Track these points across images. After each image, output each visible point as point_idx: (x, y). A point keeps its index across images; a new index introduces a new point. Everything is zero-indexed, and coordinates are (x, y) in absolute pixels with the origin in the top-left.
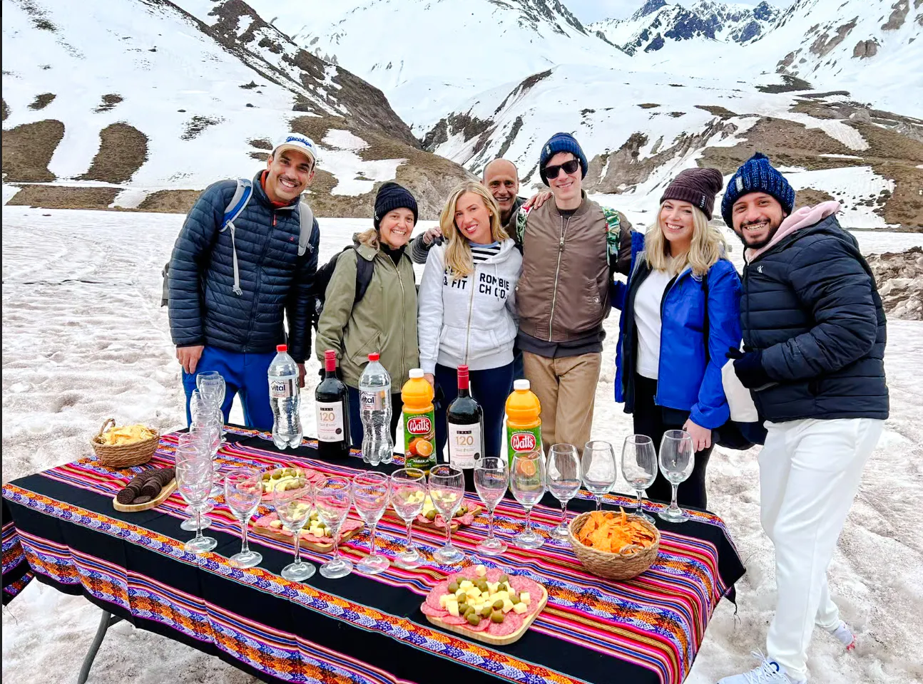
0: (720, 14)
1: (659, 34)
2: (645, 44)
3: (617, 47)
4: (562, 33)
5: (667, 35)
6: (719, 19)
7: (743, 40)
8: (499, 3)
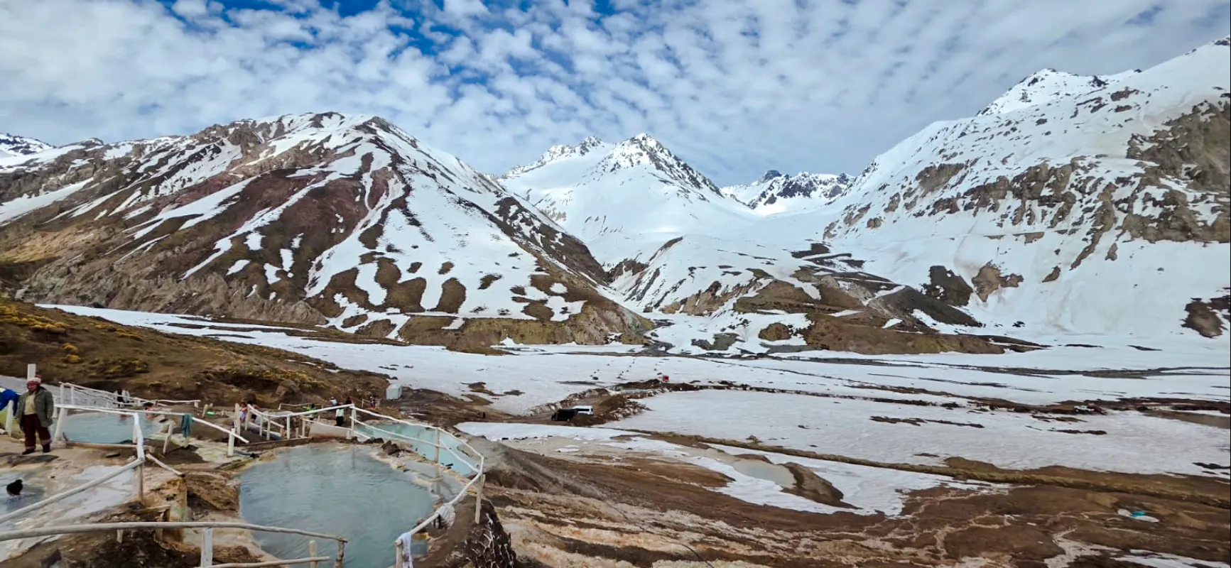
0: (815, 181)
1: (773, 195)
2: (764, 200)
3: (744, 204)
4: (704, 199)
5: (778, 195)
6: (814, 183)
7: (831, 196)
8: (665, 182)
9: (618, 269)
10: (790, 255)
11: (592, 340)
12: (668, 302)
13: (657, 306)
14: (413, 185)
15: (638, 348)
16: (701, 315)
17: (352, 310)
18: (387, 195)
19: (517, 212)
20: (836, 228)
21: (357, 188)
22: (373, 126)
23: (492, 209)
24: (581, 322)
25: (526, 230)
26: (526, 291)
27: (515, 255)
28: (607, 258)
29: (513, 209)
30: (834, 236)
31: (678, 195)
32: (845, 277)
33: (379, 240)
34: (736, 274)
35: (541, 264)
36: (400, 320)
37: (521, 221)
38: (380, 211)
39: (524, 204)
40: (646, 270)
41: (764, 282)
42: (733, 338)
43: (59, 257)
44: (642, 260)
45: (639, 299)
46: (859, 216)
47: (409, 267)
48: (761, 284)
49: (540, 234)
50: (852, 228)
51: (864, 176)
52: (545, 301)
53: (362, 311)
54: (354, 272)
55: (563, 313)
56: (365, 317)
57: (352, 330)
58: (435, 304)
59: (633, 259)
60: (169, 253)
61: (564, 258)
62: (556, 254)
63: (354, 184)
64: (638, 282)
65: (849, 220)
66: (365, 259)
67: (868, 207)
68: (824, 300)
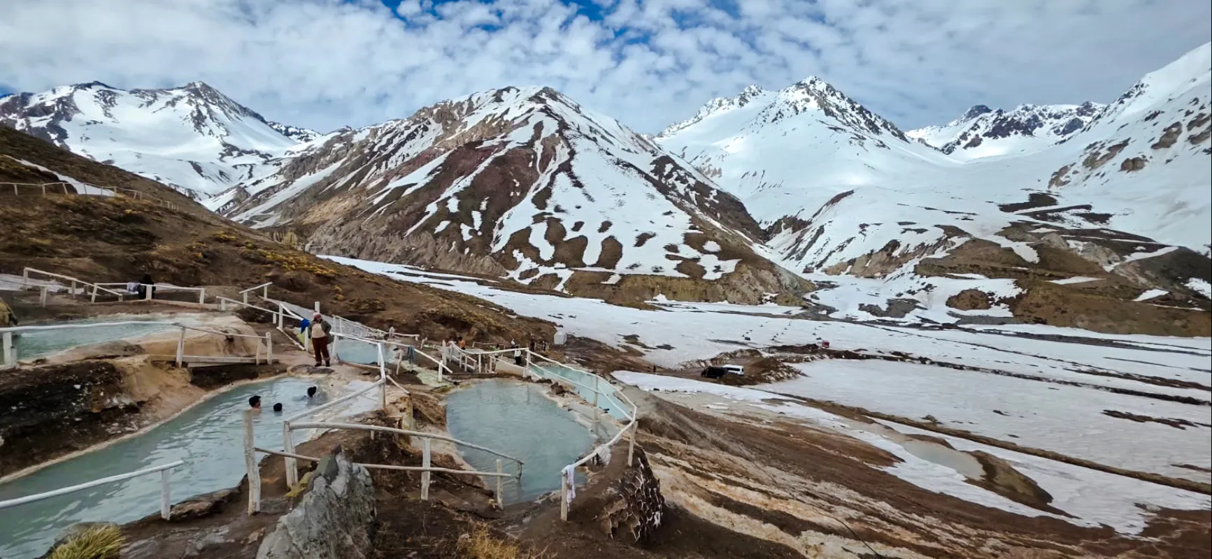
0: (1041, 114)
1: (977, 135)
2: (964, 143)
3: (936, 148)
4: (884, 146)
5: (985, 135)
6: (1040, 118)
7: (1064, 132)
8: (836, 129)
9: (776, 227)
10: (998, 208)
11: (745, 300)
12: (832, 262)
13: (819, 266)
14: (577, 149)
15: (796, 310)
16: (872, 277)
17: (527, 264)
18: (555, 159)
19: (673, 170)
20: (1070, 173)
21: (530, 155)
22: (543, 96)
23: (648, 169)
24: (734, 281)
25: (681, 188)
26: (679, 249)
27: (669, 213)
28: (763, 214)
29: (669, 167)
30: (1064, 183)
31: (851, 142)
32: (1079, 234)
33: (548, 201)
34: (920, 231)
35: (695, 221)
36: (566, 274)
37: (676, 179)
38: (550, 174)
39: (679, 162)
40: (808, 227)
41: (958, 241)
42: (912, 304)
43: (329, 220)
44: (804, 217)
45: (799, 258)
46: (1107, 157)
47: (573, 226)
48: (953, 244)
49: (694, 192)
50: (1096, 172)
51: (1122, 102)
52: (697, 260)
53: (535, 265)
54: (528, 231)
55: (715, 271)
56: (536, 271)
57: (526, 282)
58: (595, 260)
59: (794, 215)
60: (396, 216)
61: (719, 215)
62: (711, 212)
63: (528, 151)
64: (799, 241)
65: (1091, 162)
66: (538, 219)
67: (1125, 143)
68: (1043, 263)
